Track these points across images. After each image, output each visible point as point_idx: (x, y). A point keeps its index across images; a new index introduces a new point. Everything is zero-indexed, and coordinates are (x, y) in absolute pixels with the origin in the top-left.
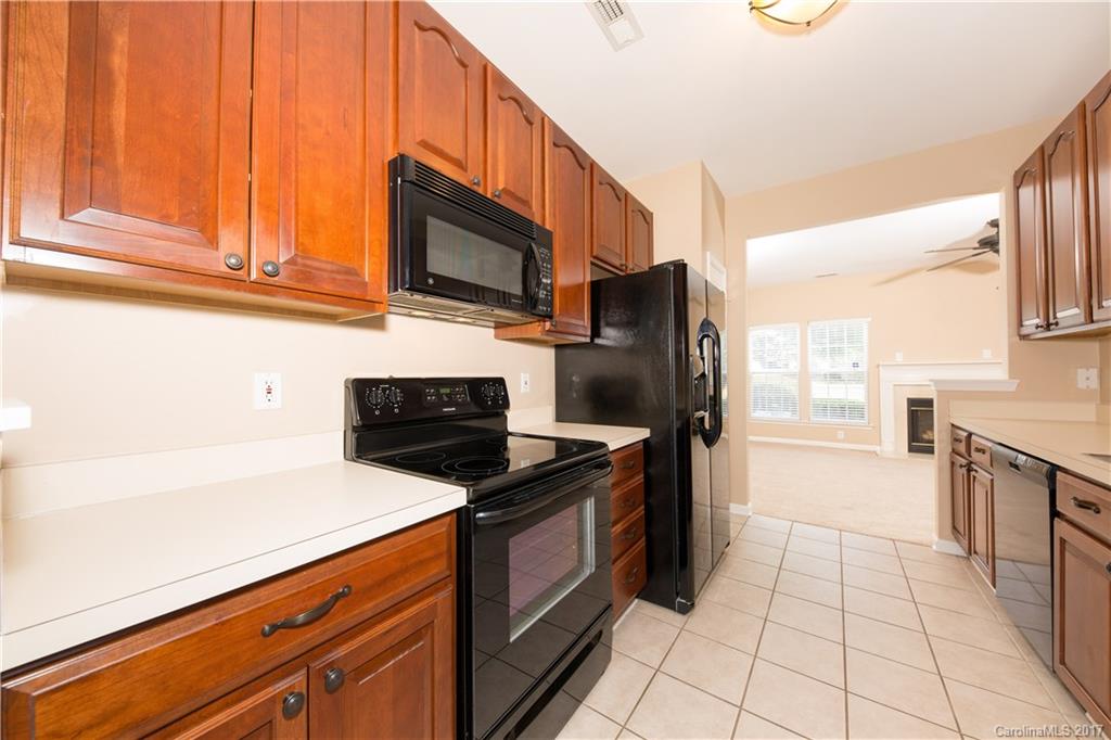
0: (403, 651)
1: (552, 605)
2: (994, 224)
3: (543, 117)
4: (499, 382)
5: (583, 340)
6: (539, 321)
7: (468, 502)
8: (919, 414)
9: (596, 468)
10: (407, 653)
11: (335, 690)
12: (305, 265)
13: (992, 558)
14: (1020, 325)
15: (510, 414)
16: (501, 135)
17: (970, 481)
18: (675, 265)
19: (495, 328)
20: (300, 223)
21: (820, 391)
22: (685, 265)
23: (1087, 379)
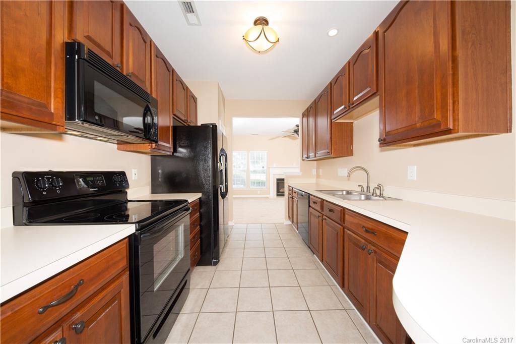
0: (108, 307)
1: (167, 274)
2: (297, 126)
3: (151, 41)
4: (123, 174)
5: (168, 153)
6: (149, 143)
7: (136, 230)
8: (280, 183)
9: (185, 210)
10: (110, 308)
11: (81, 332)
12: (8, 97)
13: (297, 223)
14: (303, 157)
15: (128, 191)
16: (131, 44)
17: (292, 201)
18: (212, 126)
19: (117, 144)
20: (5, 69)
21: (254, 177)
22: (216, 126)
23: (314, 172)
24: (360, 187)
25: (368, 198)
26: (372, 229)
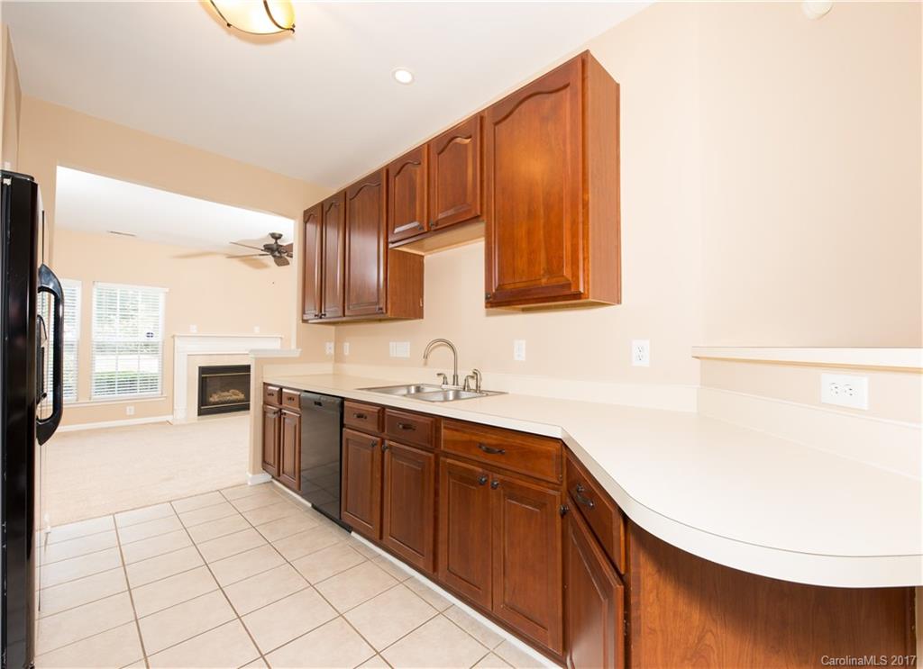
8: (208, 380)
14: (304, 314)
17: (280, 421)
22: (35, 186)
23: (330, 348)
24: (442, 378)
25: (457, 396)
26: (496, 446)
